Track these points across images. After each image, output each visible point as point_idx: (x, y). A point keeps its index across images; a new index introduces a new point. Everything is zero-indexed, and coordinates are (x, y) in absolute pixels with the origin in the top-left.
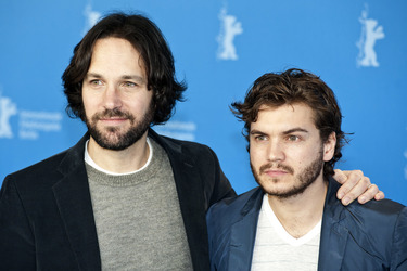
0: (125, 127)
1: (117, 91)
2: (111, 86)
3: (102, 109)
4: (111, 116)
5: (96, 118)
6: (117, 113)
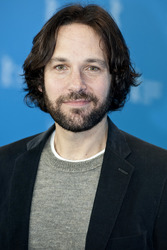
0: (88, 108)
3: (67, 92)
4: (76, 98)
5: (61, 101)
6: (83, 95)
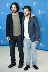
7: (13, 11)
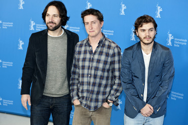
1: (52, 18)
2: (51, 17)
4: (51, 23)
7: (49, 25)
